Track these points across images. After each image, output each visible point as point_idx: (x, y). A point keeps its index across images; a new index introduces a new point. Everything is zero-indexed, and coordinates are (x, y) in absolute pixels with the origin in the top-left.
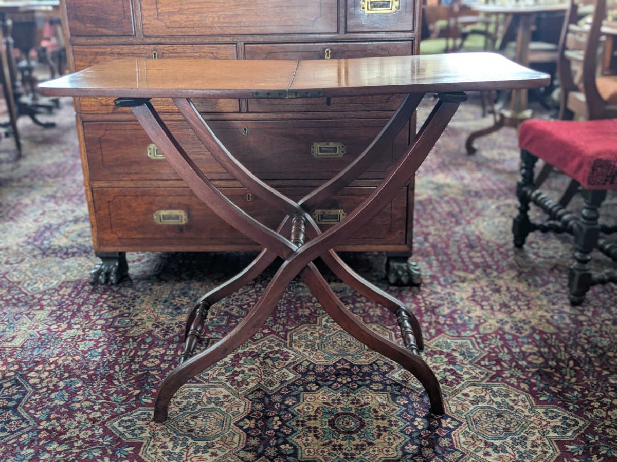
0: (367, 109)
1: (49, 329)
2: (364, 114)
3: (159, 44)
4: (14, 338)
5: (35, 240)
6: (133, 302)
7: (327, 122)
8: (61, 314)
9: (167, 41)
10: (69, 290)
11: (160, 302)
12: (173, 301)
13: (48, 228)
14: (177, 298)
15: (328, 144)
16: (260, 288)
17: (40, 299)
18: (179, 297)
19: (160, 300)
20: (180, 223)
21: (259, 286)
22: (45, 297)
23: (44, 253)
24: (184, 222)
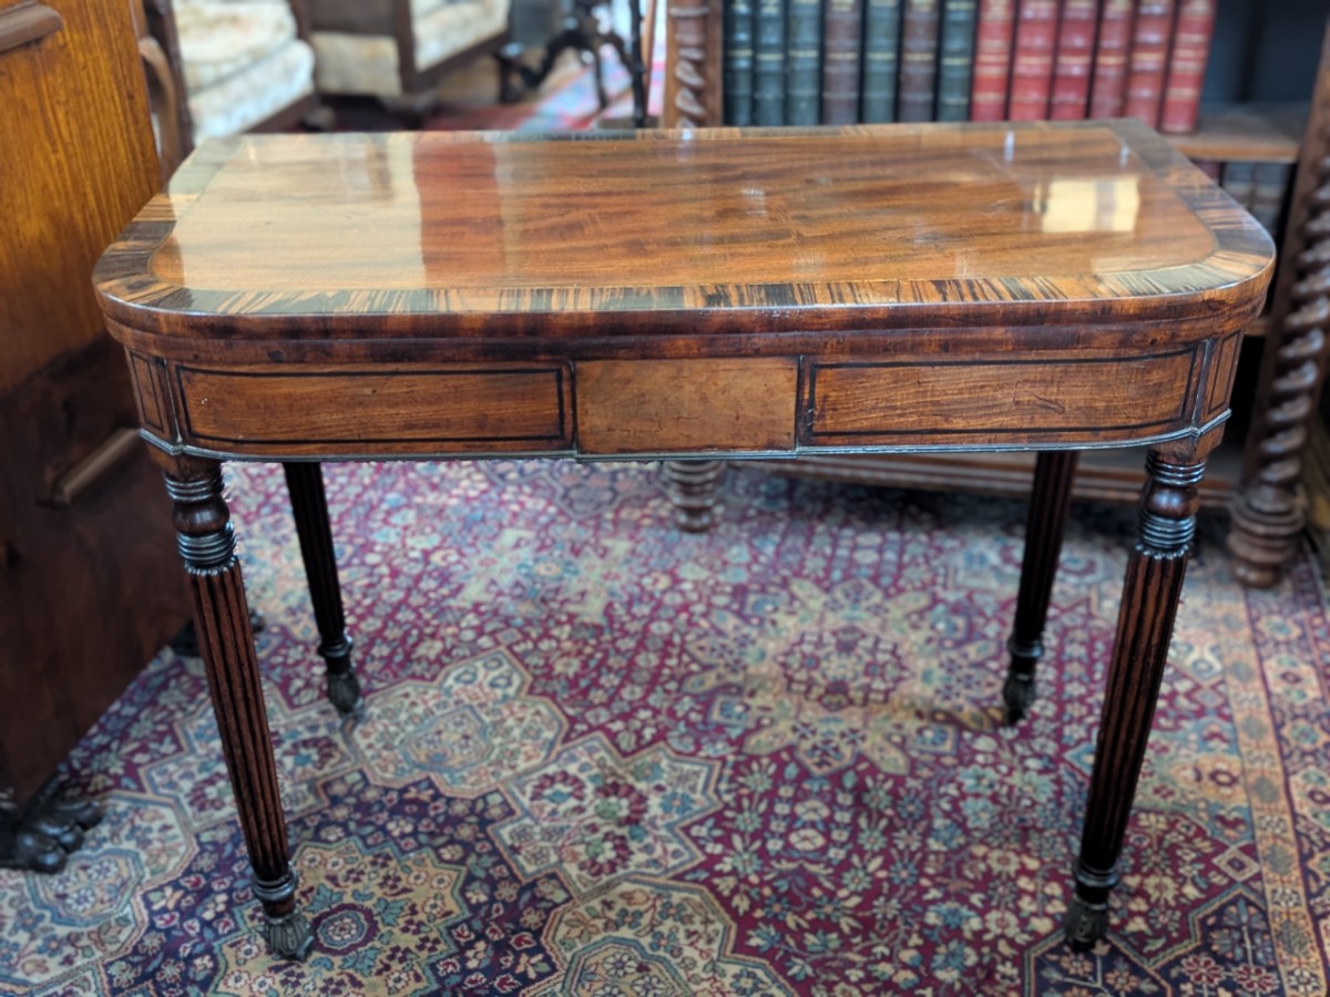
1: (462, 554)
4: (517, 545)
8: (441, 586)
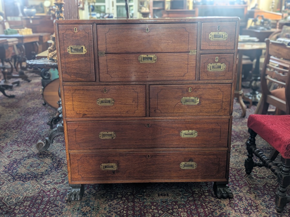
0: (209, 115)
2: (207, 117)
3: (108, 85)
5: (9, 170)
6: (62, 210)
7: (188, 121)
9: (112, 84)
10: (29, 203)
11: (75, 210)
12: (82, 209)
13: (15, 161)
14: (84, 207)
15: (189, 131)
16: (125, 200)
17: (14, 209)
18: (85, 206)
19: (75, 209)
20: (114, 170)
21: (124, 199)
22: (17, 207)
23: (14, 178)
24: (115, 169)
